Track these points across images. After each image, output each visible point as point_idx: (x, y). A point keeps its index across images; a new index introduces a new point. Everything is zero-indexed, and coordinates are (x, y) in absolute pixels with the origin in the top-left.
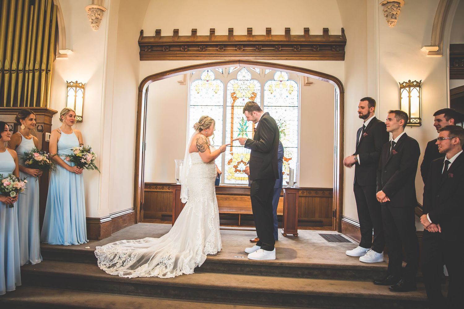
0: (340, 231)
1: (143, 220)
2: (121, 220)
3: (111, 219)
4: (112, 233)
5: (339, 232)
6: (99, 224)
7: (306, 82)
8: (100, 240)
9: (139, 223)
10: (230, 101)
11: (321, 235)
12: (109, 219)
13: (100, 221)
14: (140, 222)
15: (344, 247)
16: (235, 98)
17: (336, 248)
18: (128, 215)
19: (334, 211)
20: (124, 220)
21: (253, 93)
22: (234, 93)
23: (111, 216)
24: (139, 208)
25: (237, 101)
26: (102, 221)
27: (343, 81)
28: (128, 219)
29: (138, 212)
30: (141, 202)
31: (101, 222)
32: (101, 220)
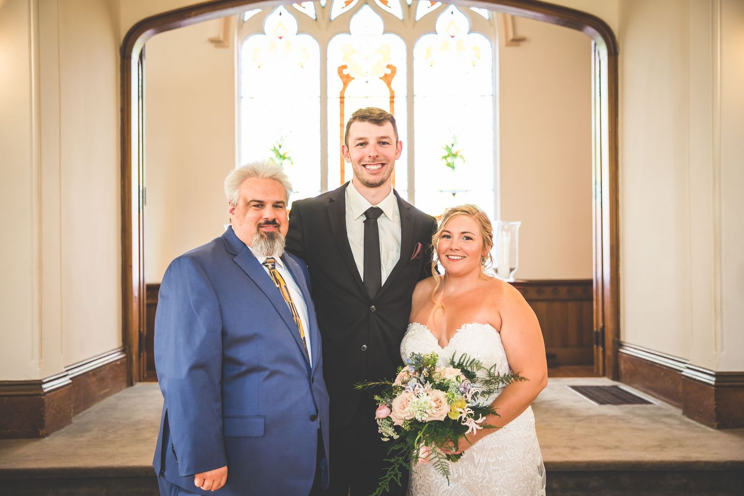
0: (616, 377)
1: (145, 376)
2: (94, 379)
3: (71, 379)
4: (74, 415)
5: (614, 379)
6: (40, 395)
7: (511, 36)
8: (43, 437)
9: (138, 385)
10: (335, 84)
11: (575, 388)
12: (66, 381)
13: (42, 389)
14: (140, 381)
15: (639, 415)
16: (346, 79)
17: (622, 419)
18: (111, 366)
19: (597, 332)
20: (102, 379)
21: (389, 66)
22: (345, 67)
23: (69, 372)
24: (135, 348)
25: (351, 85)
26: (47, 387)
27: (614, 24)
28: (111, 376)
29: (134, 357)
30: (140, 331)
31: (45, 391)
32: (44, 386)
